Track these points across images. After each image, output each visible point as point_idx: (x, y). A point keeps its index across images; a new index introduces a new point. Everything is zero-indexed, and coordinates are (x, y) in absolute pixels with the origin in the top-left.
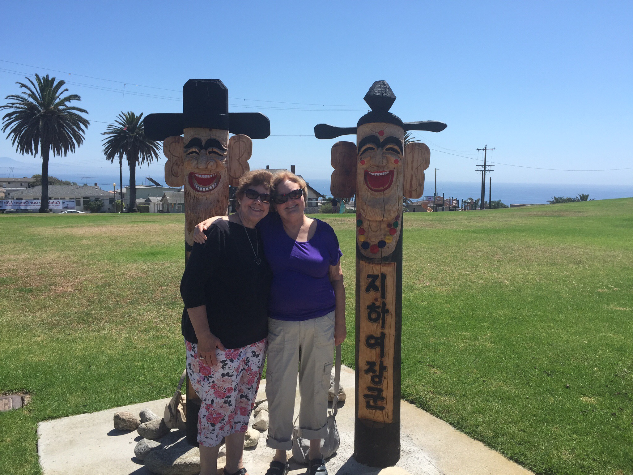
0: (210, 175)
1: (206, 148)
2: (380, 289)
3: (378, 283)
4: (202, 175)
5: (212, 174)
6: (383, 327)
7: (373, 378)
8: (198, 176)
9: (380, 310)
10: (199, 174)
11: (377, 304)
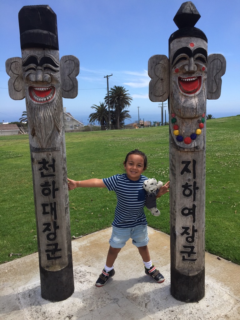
0: (46, 88)
1: (41, 65)
2: (192, 171)
3: (190, 167)
4: (39, 88)
5: (48, 87)
6: (194, 200)
7: (187, 239)
8: (36, 89)
9: (192, 188)
10: (37, 88)
11: (189, 183)
